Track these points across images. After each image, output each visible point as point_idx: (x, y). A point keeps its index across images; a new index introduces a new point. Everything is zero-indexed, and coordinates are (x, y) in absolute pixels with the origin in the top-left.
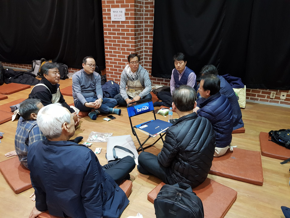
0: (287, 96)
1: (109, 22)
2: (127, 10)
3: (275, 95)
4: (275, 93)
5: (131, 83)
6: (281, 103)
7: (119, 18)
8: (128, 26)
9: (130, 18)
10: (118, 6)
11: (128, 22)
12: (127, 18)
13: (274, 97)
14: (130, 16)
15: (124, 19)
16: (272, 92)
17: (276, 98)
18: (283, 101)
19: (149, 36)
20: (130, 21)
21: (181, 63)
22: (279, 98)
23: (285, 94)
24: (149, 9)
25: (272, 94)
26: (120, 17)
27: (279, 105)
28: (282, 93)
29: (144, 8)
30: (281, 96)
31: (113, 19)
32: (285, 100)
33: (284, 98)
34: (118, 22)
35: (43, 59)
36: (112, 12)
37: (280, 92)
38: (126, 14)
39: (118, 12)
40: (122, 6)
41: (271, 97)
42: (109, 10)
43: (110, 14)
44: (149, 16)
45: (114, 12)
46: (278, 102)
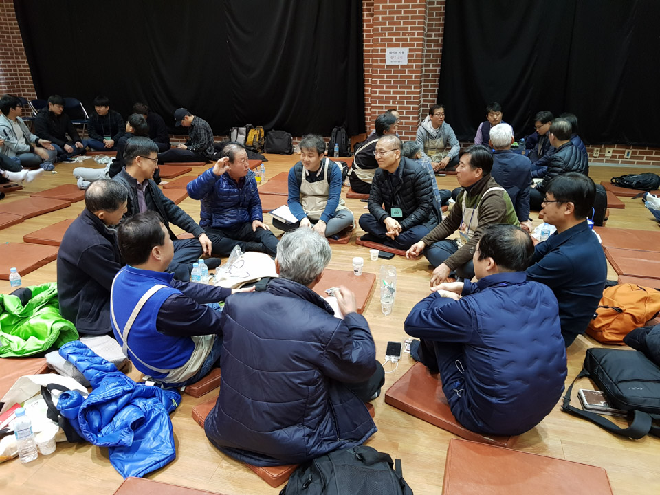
0: (614, 152)
1: (383, 66)
2: (410, 50)
3: (598, 152)
4: (599, 149)
5: (431, 144)
6: (607, 161)
7: (399, 60)
8: (410, 72)
9: (415, 61)
10: (398, 46)
11: (412, 66)
12: (410, 61)
13: (598, 155)
14: (415, 58)
15: (406, 63)
16: (596, 149)
17: (600, 156)
18: (609, 159)
19: (430, 84)
20: (414, 64)
21: (497, 115)
22: (604, 156)
23: (611, 150)
24: (433, 48)
25: (595, 152)
26: (401, 59)
27: (604, 164)
28: (608, 149)
29: (426, 48)
30: (607, 152)
31: (388, 63)
32: (611, 157)
33: (610, 155)
34: (397, 66)
35: (249, 125)
36: (387, 54)
37: (605, 148)
38: (409, 56)
39: (398, 53)
40: (404, 46)
41: (594, 155)
42: (385, 51)
43: (384, 56)
44: (432, 58)
45: (391, 53)
46: (602, 161)
